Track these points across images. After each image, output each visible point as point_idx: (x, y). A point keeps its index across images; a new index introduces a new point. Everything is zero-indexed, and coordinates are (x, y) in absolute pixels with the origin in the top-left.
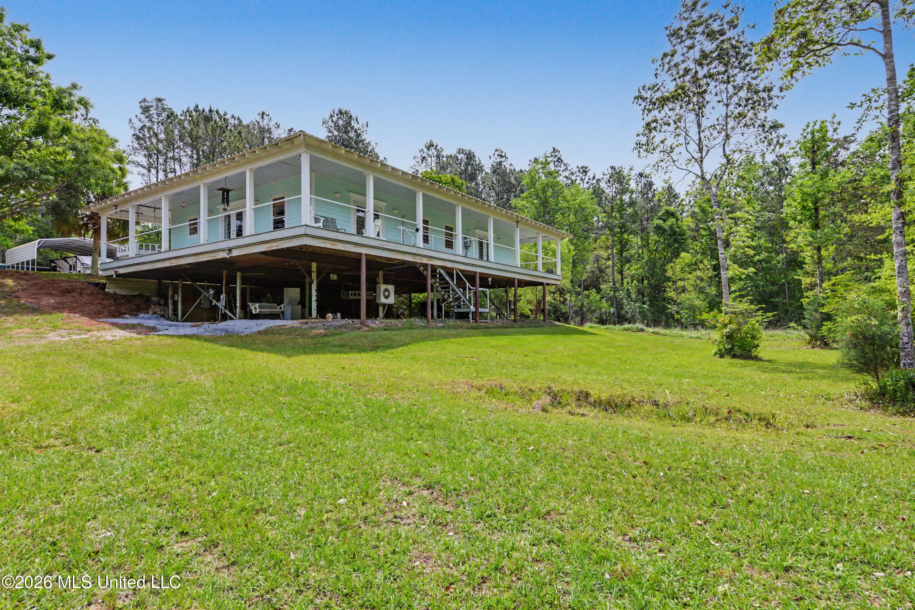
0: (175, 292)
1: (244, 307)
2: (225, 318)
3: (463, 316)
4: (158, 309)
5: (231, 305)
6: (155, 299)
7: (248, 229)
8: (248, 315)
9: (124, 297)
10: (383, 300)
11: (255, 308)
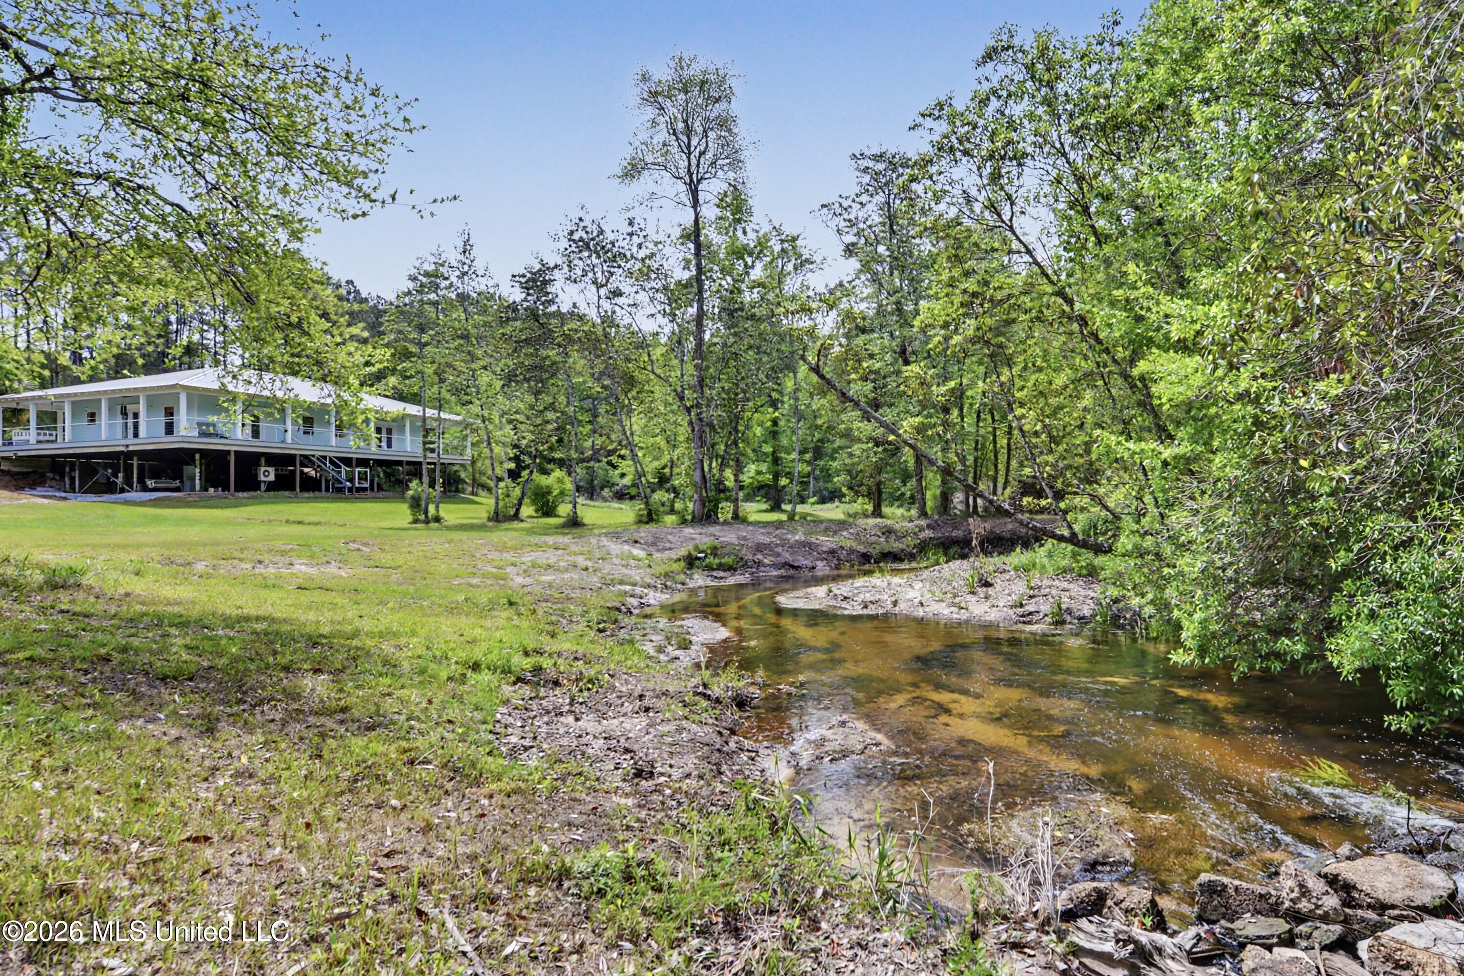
0: (72, 469)
1: (141, 481)
2: (122, 491)
3: (340, 490)
4: (54, 484)
5: (128, 481)
6: (50, 475)
7: (142, 432)
8: (145, 489)
9: (18, 473)
10: (262, 478)
11: (150, 483)
